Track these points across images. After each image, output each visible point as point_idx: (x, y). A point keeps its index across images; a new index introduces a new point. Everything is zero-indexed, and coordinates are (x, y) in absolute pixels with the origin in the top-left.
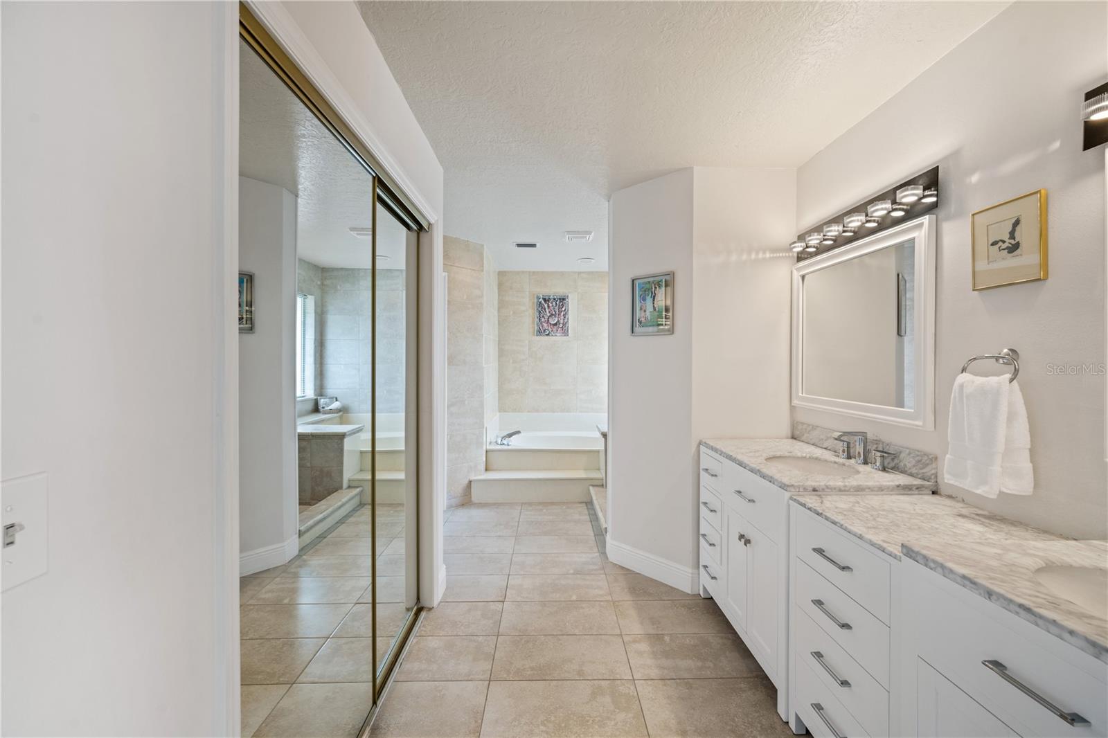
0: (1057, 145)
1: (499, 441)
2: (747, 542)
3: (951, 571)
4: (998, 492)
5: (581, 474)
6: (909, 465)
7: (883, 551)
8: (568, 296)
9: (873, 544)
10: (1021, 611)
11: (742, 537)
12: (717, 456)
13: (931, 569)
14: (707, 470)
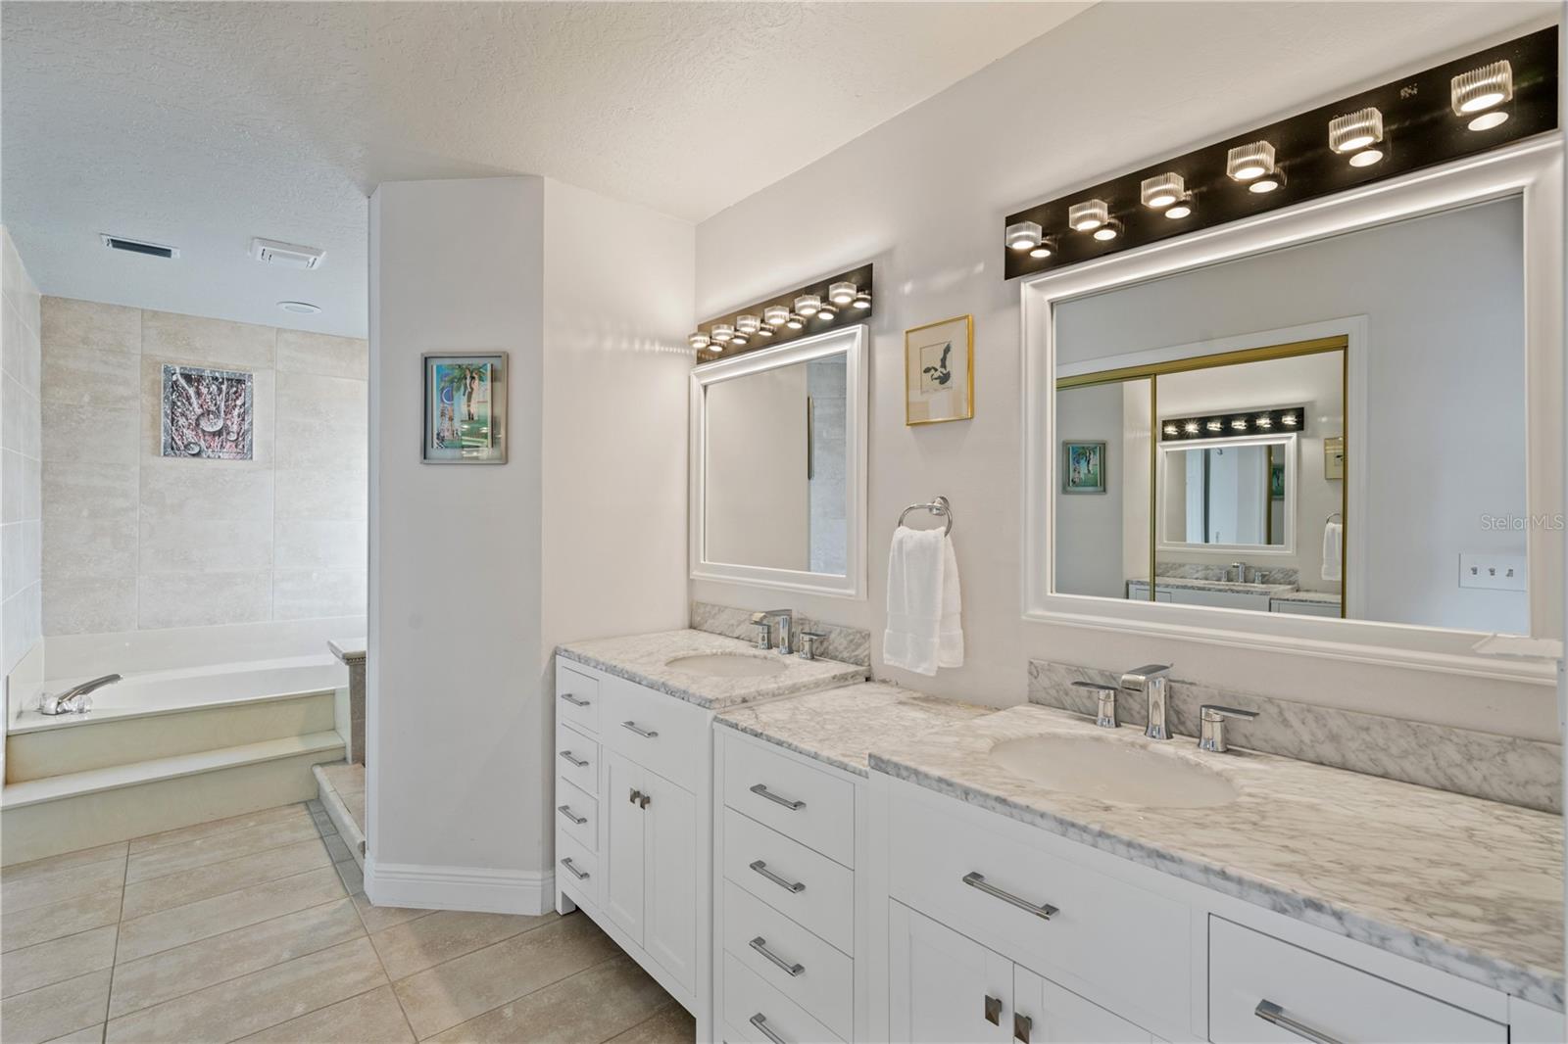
0: (980, 268)
1: (52, 706)
2: (645, 801)
3: (927, 776)
4: (936, 669)
5: (294, 746)
6: (841, 648)
7: (845, 769)
8: (250, 376)
9: (831, 762)
10: (998, 806)
11: (635, 795)
12: (589, 670)
13: (904, 779)
14: (570, 695)
